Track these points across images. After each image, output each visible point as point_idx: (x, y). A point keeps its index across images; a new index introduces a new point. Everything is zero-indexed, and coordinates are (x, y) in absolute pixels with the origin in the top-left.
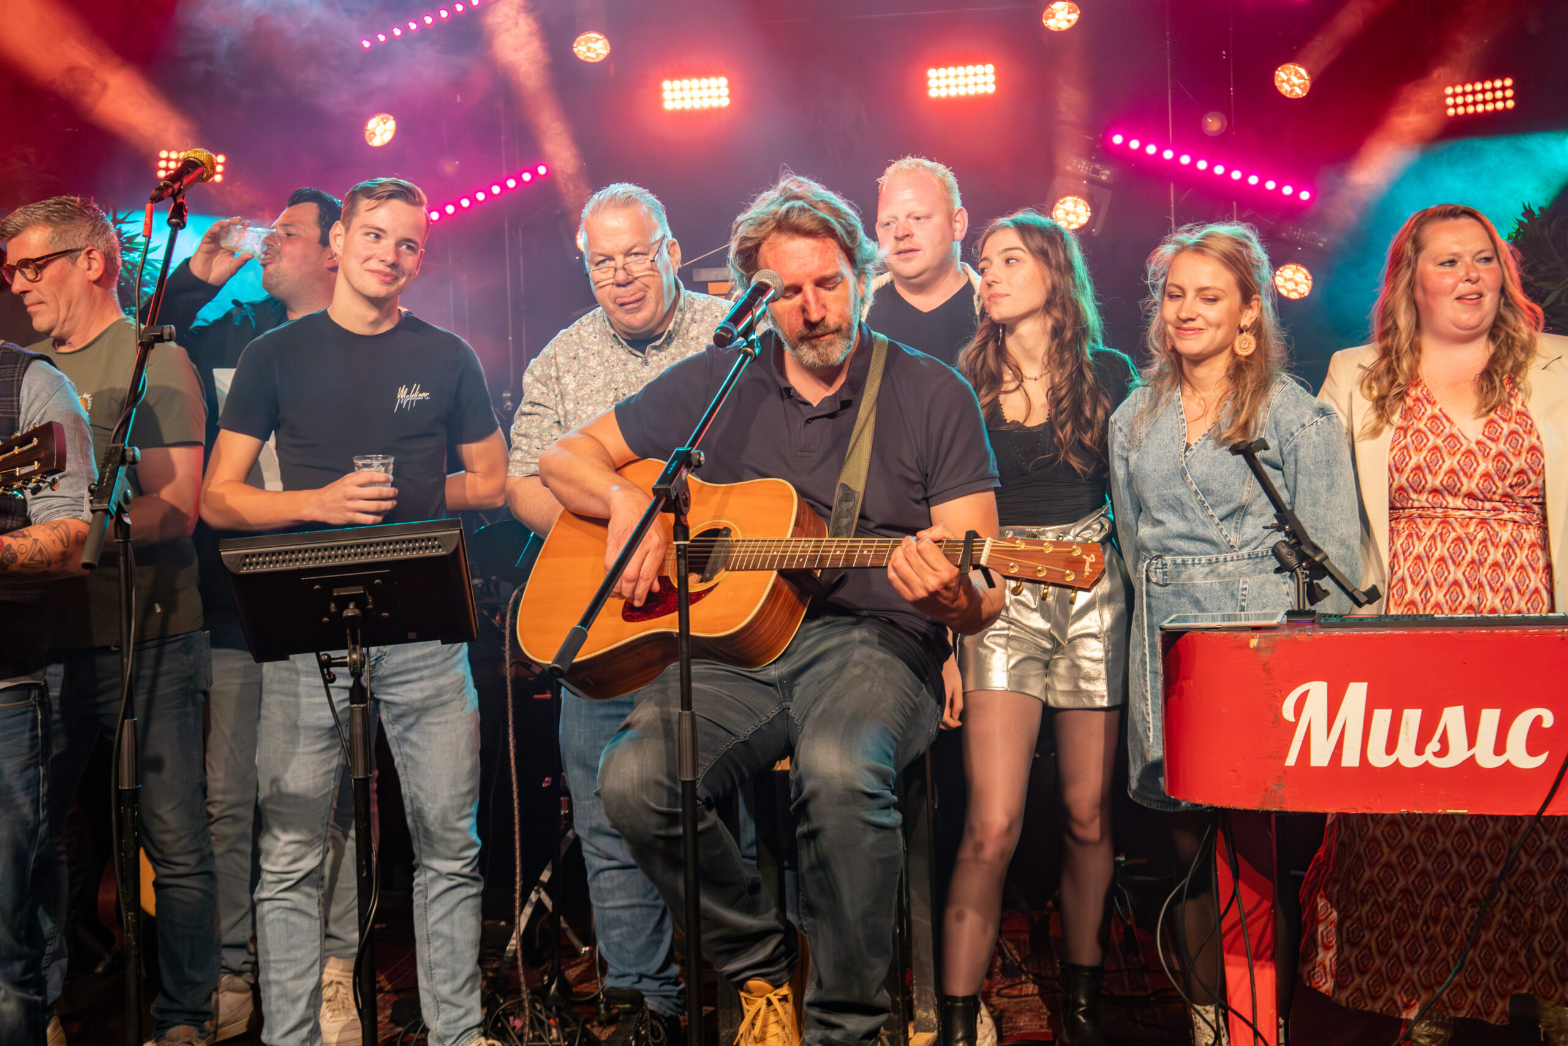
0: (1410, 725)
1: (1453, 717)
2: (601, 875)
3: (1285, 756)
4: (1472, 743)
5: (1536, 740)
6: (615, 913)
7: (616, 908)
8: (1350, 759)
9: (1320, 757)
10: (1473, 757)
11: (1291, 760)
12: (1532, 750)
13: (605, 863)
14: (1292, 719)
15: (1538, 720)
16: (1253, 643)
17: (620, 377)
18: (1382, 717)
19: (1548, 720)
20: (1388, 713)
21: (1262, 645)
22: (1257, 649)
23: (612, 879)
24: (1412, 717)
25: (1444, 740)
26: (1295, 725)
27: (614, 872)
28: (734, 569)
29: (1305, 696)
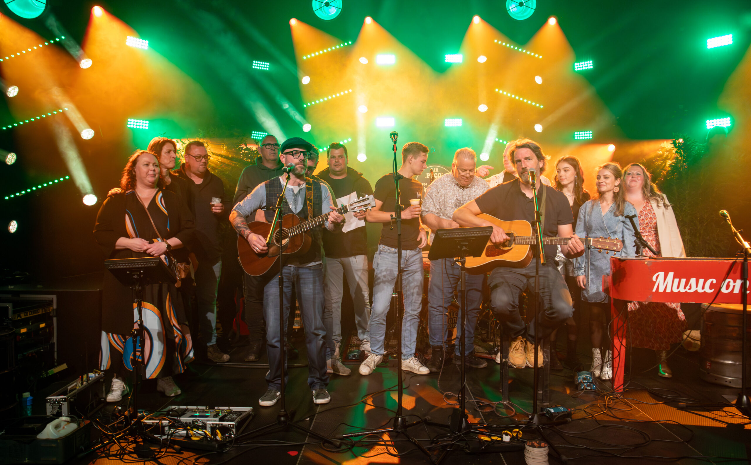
3: (653, 289)
4: (697, 287)
5: (712, 286)
6: (438, 326)
9: (661, 290)
11: (654, 290)
12: (711, 288)
13: (438, 313)
14: (655, 281)
15: (712, 281)
18: (677, 280)
19: (715, 281)
22: (647, 264)
23: (439, 318)
25: (690, 286)
26: (655, 282)
28: (517, 244)
29: (658, 275)
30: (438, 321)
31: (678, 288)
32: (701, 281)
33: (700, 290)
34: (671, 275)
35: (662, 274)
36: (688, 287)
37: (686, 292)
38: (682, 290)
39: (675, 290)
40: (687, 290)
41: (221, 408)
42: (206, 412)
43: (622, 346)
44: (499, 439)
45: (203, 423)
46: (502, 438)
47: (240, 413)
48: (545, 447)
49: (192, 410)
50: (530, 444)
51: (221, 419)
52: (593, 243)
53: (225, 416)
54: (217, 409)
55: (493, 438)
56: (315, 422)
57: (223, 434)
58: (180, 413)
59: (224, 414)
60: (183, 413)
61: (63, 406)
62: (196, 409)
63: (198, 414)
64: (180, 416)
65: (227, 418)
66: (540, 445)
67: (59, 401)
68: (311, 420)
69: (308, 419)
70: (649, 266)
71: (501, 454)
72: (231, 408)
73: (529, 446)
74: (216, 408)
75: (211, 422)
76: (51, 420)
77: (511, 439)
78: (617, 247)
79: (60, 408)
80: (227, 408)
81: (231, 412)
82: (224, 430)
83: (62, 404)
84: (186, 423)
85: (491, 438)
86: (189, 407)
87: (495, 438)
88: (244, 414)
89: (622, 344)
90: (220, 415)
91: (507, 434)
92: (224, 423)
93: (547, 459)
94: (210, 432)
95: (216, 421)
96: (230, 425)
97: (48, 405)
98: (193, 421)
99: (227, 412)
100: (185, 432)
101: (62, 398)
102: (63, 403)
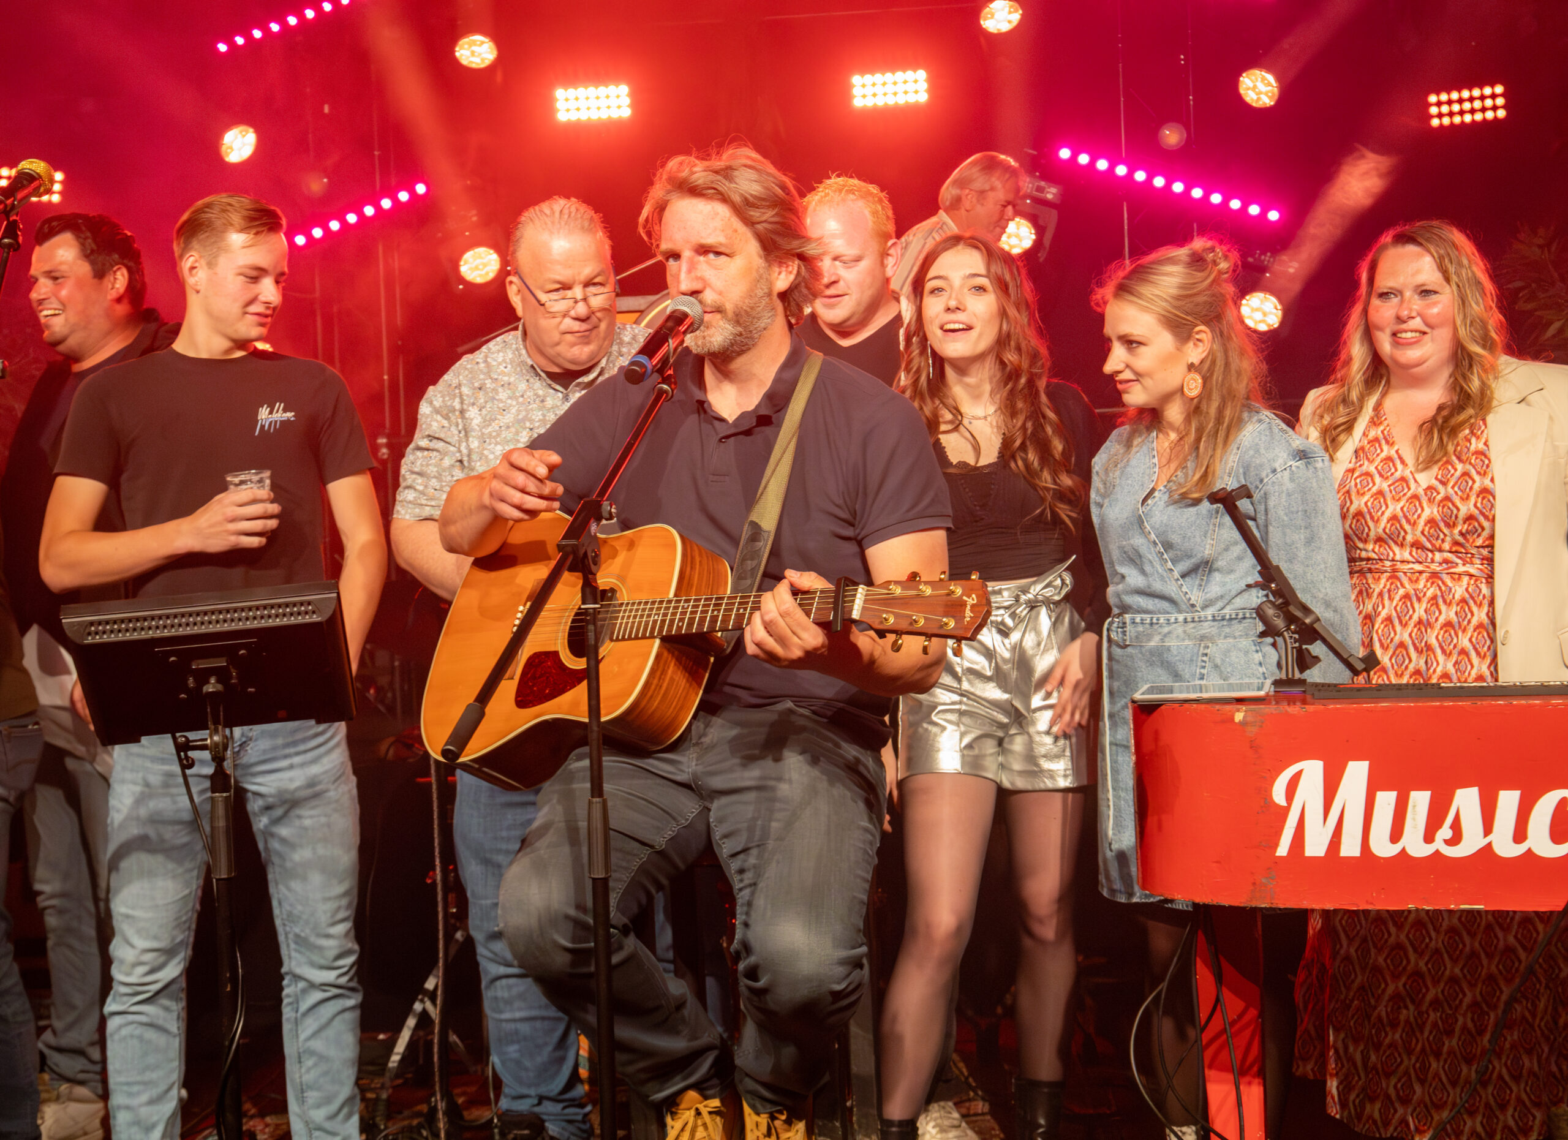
0: (1417, 809)
1: (1466, 800)
2: (498, 983)
3: (1276, 845)
4: (1488, 829)
5: (1561, 824)
6: (512, 1026)
7: (514, 1020)
8: (1350, 848)
9: (1316, 846)
10: (1490, 844)
11: (1282, 850)
12: (1556, 837)
14: (1283, 802)
15: (1562, 802)
16: (1239, 717)
18: (1386, 800)
20: (1393, 795)
21: (1249, 719)
22: (1243, 724)
23: (510, 987)
24: (1420, 801)
25: (1456, 826)
26: (1284, 812)
27: (512, 981)
28: (618, 639)
29: (1297, 776)
30: (509, 1002)
31: (1396, 835)
32: (1508, 801)
33: (1506, 848)
34: (1357, 773)
35: (1313, 770)
36: (1445, 832)
37: (1437, 852)
38: (1415, 845)
39: (1383, 848)
40: (1439, 845)
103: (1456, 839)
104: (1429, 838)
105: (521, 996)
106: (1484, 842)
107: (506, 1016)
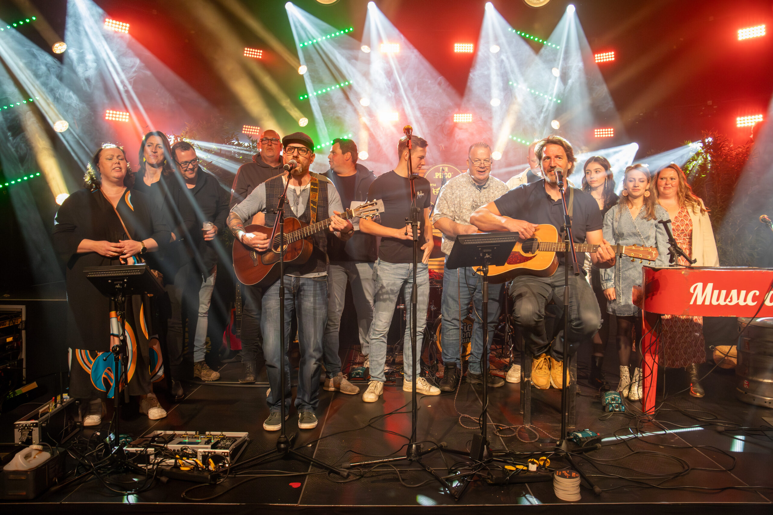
0: (723, 294)
1: (734, 292)
2: (450, 331)
3: (690, 302)
4: (738, 299)
5: (754, 298)
6: (452, 341)
7: (452, 340)
9: (699, 302)
11: (692, 303)
12: (753, 301)
13: (453, 327)
14: (692, 292)
15: (755, 293)
16: (683, 272)
17: (474, 195)
18: (716, 292)
19: (758, 293)
20: (718, 291)
22: (684, 274)
23: (453, 332)
24: (724, 292)
25: (731, 298)
26: (692, 294)
27: (454, 330)
28: (541, 251)
29: (696, 287)
30: (452, 335)
31: (718, 300)
32: (743, 293)
33: (742, 303)
34: (710, 286)
35: (700, 285)
36: (729, 299)
37: (726, 304)
38: (722, 302)
39: (715, 303)
40: (727, 302)
41: (212, 433)
42: (195, 437)
43: (655, 363)
44: (525, 468)
45: (193, 450)
46: (528, 466)
47: (234, 439)
48: (576, 477)
49: (180, 436)
50: (560, 474)
51: (214, 447)
52: (625, 251)
53: (218, 442)
54: (208, 435)
55: (518, 467)
56: (319, 450)
57: (216, 463)
58: (167, 439)
59: (216, 440)
60: (171, 439)
61: (33, 432)
62: (185, 434)
63: (187, 441)
64: (167, 442)
65: (220, 445)
66: (571, 475)
67: (30, 426)
68: (314, 447)
69: (310, 445)
70: (686, 276)
71: (526, 484)
72: (224, 433)
73: (559, 476)
74: (207, 433)
75: (202, 450)
76: (20, 448)
77: (537, 468)
78: (652, 256)
79: (30, 434)
80: (219, 433)
81: (224, 438)
82: (217, 459)
83: (32, 429)
84: (174, 450)
85: (515, 467)
86: (177, 432)
87: (520, 467)
88: (239, 441)
89: (654, 361)
90: (212, 441)
91: (533, 463)
92: (216, 451)
93: (579, 491)
94: (201, 461)
95: (208, 449)
96: (225, 453)
97: (16, 430)
98: (181, 449)
99: (219, 438)
100: (173, 461)
101: (33, 423)
102: (34, 429)
103: (730, 302)
104: (725, 301)
105: (455, 334)
106: (737, 302)
107: (451, 339)
